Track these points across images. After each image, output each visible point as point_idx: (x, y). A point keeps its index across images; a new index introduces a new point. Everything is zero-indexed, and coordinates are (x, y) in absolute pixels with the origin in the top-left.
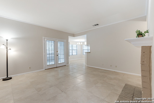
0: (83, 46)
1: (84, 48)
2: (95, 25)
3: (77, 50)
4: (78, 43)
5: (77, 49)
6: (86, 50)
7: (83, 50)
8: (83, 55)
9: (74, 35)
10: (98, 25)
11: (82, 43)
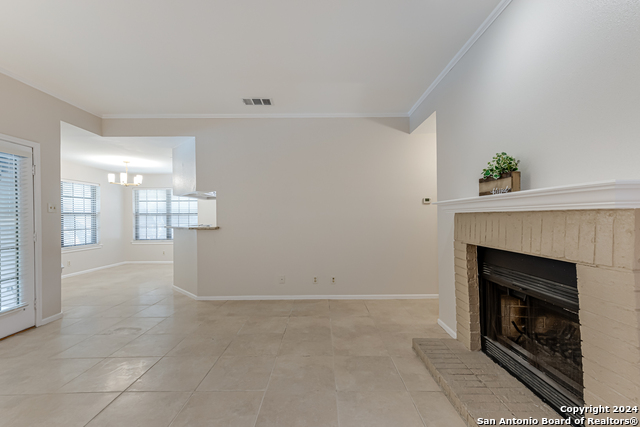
0: (137, 197)
1: (142, 207)
2: (257, 102)
3: (94, 215)
4: (111, 178)
5: (94, 208)
6: (157, 215)
7: (137, 215)
8: (138, 243)
9: (100, 125)
10: (267, 102)
11: (138, 180)
